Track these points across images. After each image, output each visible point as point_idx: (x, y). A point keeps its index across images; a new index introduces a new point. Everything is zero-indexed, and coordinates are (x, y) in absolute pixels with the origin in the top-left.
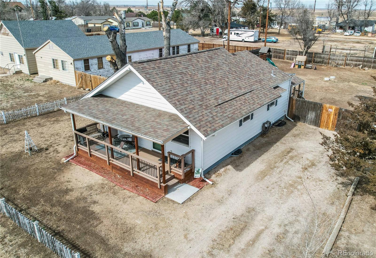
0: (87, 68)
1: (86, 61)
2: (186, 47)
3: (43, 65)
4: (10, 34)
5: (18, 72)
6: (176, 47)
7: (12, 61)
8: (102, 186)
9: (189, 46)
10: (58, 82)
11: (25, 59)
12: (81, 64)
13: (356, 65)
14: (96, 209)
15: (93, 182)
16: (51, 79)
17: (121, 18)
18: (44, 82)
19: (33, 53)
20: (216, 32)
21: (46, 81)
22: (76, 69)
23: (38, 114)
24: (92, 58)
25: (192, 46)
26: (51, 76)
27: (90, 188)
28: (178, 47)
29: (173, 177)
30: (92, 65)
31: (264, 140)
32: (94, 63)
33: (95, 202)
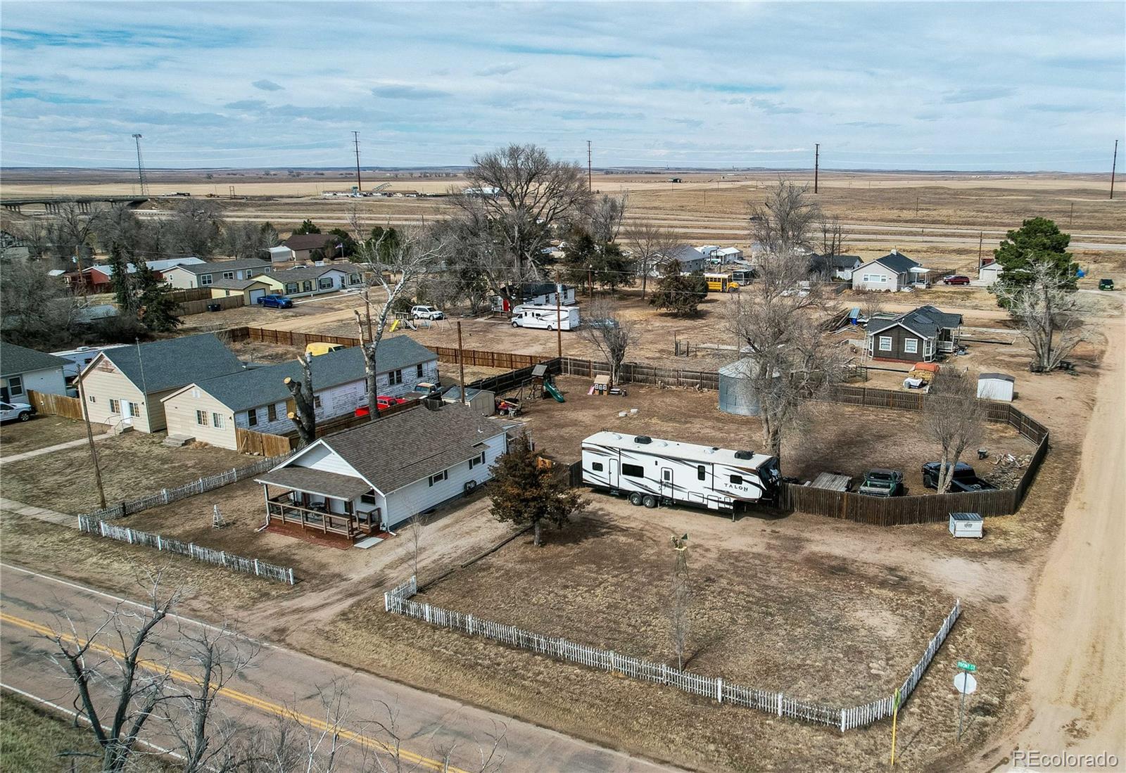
0: (253, 422)
1: (252, 413)
2: (414, 369)
3: (179, 420)
4: (117, 369)
5: (129, 431)
6: (395, 373)
7: (113, 411)
8: (299, 545)
9: (420, 367)
10: (206, 444)
11: (143, 410)
12: (244, 418)
13: (693, 385)
14: (297, 557)
15: (290, 543)
16: (194, 440)
17: (305, 362)
18: (183, 445)
19: (162, 401)
20: (502, 304)
21: (187, 442)
22: (237, 425)
23: (202, 491)
24: (260, 407)
25: (424, 367)
26: (193, 436)
27: (289, 546)
28: (399, 372)
29: (361, 532)
30: (259, 417)
31: (464, 500)
32: (263, 414)
33: (294, 554)
